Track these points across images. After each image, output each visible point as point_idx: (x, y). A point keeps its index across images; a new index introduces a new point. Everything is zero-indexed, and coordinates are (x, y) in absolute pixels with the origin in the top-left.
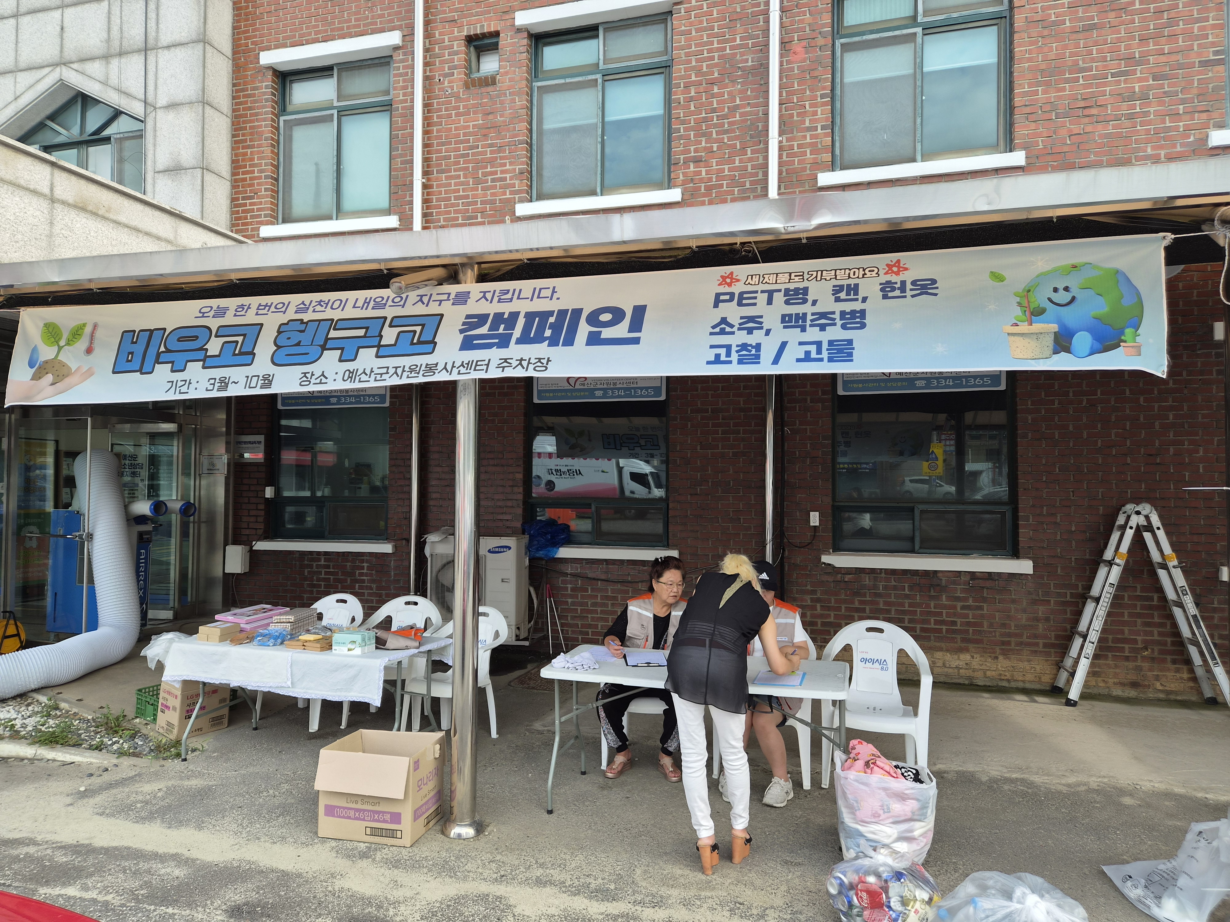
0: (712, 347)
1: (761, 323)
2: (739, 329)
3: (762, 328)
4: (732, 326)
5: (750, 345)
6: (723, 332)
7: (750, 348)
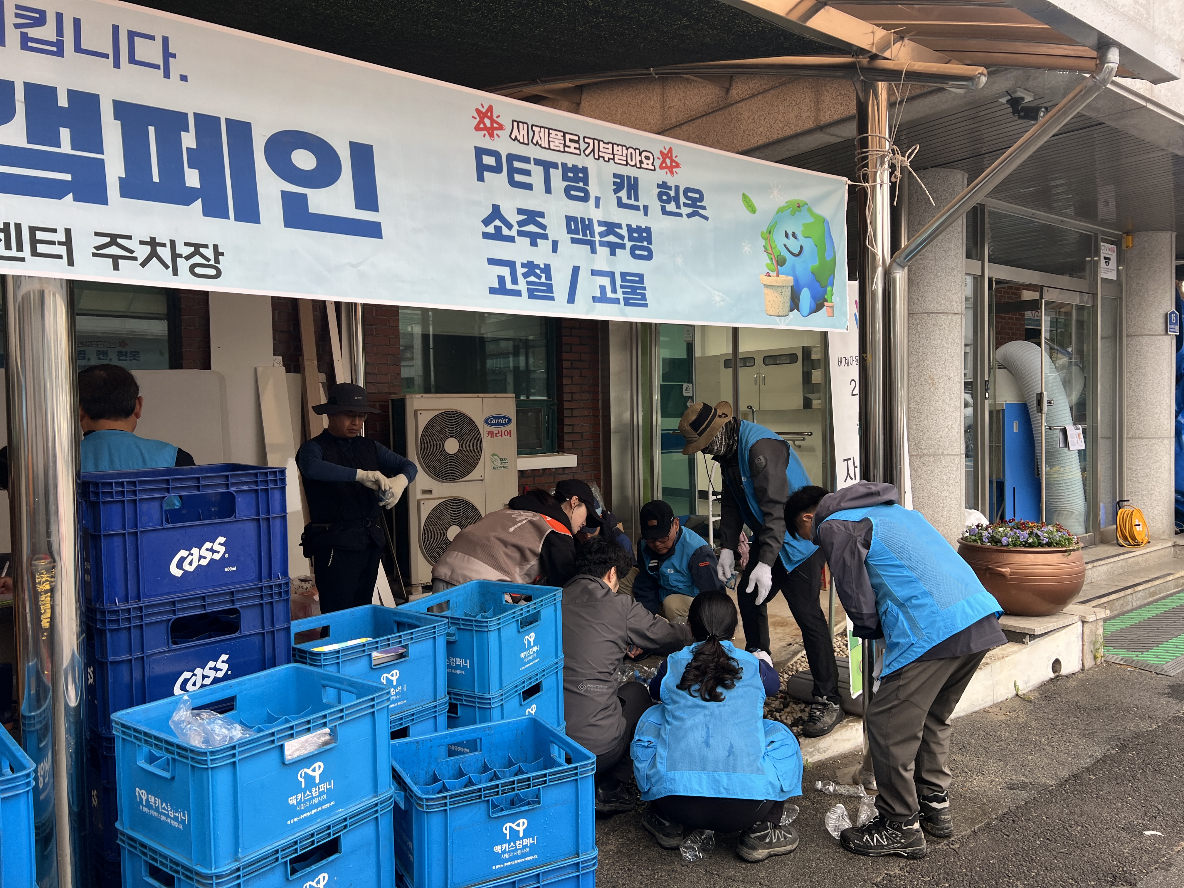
0: (492, 262)
1: (544, 227)
2: (521, 234)
3: (545, 237)
4: (510, 226)
5: (538, 266)
6: (498, 236)
7: (538, 271)
